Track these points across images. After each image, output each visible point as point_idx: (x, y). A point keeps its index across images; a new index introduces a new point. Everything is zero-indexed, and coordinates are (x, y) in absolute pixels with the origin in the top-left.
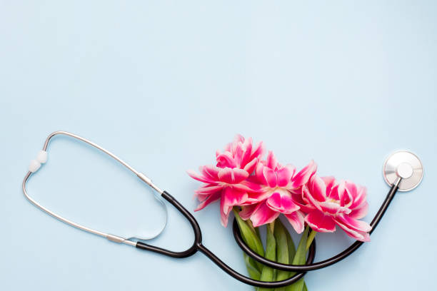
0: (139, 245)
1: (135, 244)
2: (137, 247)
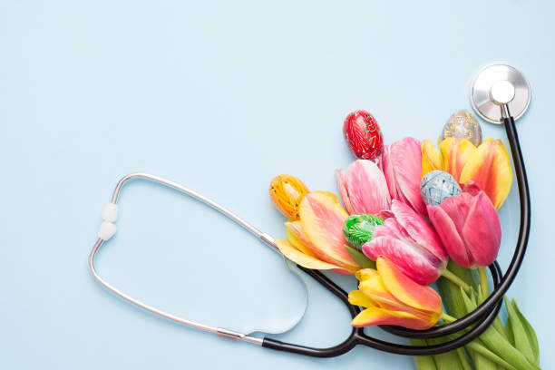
0: (266, 341)
1: (262, 341)
2: (265, 345)
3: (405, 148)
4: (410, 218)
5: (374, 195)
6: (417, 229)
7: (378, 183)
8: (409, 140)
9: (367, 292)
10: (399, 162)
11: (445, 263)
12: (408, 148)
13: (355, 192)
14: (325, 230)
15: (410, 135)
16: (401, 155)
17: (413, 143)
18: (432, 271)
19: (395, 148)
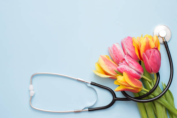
3: (128, 40)
4: (130, 60)
5: (120, 54)
6: (132, 64)
7: (121, 50)
8: (129, 37)
9: (119, 82)
10: (127, 44)
11: (143, 73)
12: (129, 40)
13: (114, 54)
14: (107, 65)
15: (129, 36)
16: (127, 42)
17: (130, 38)
18: (138, 75)
19: (125, 40)
